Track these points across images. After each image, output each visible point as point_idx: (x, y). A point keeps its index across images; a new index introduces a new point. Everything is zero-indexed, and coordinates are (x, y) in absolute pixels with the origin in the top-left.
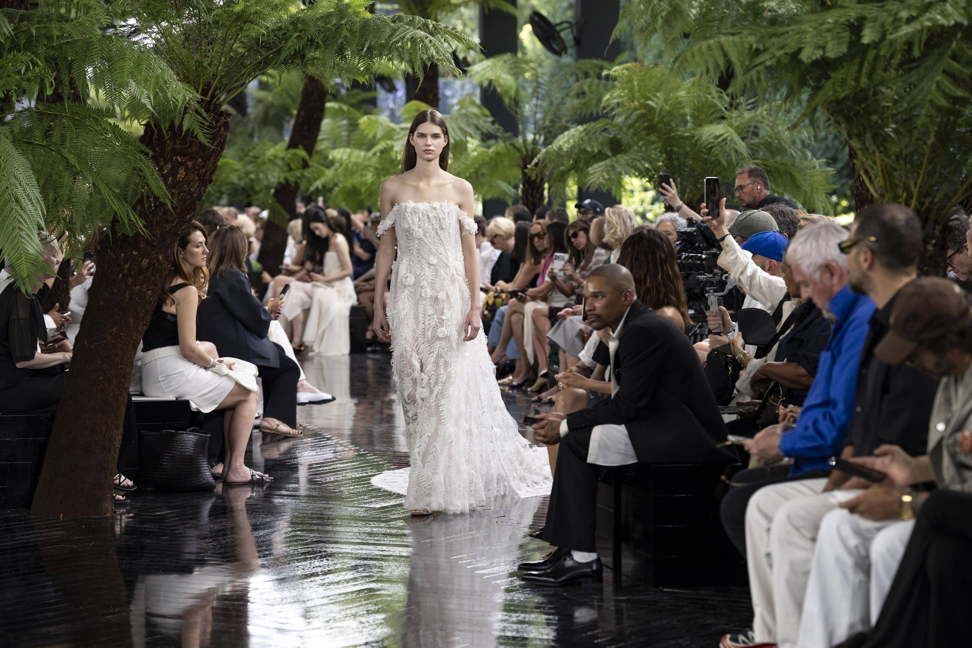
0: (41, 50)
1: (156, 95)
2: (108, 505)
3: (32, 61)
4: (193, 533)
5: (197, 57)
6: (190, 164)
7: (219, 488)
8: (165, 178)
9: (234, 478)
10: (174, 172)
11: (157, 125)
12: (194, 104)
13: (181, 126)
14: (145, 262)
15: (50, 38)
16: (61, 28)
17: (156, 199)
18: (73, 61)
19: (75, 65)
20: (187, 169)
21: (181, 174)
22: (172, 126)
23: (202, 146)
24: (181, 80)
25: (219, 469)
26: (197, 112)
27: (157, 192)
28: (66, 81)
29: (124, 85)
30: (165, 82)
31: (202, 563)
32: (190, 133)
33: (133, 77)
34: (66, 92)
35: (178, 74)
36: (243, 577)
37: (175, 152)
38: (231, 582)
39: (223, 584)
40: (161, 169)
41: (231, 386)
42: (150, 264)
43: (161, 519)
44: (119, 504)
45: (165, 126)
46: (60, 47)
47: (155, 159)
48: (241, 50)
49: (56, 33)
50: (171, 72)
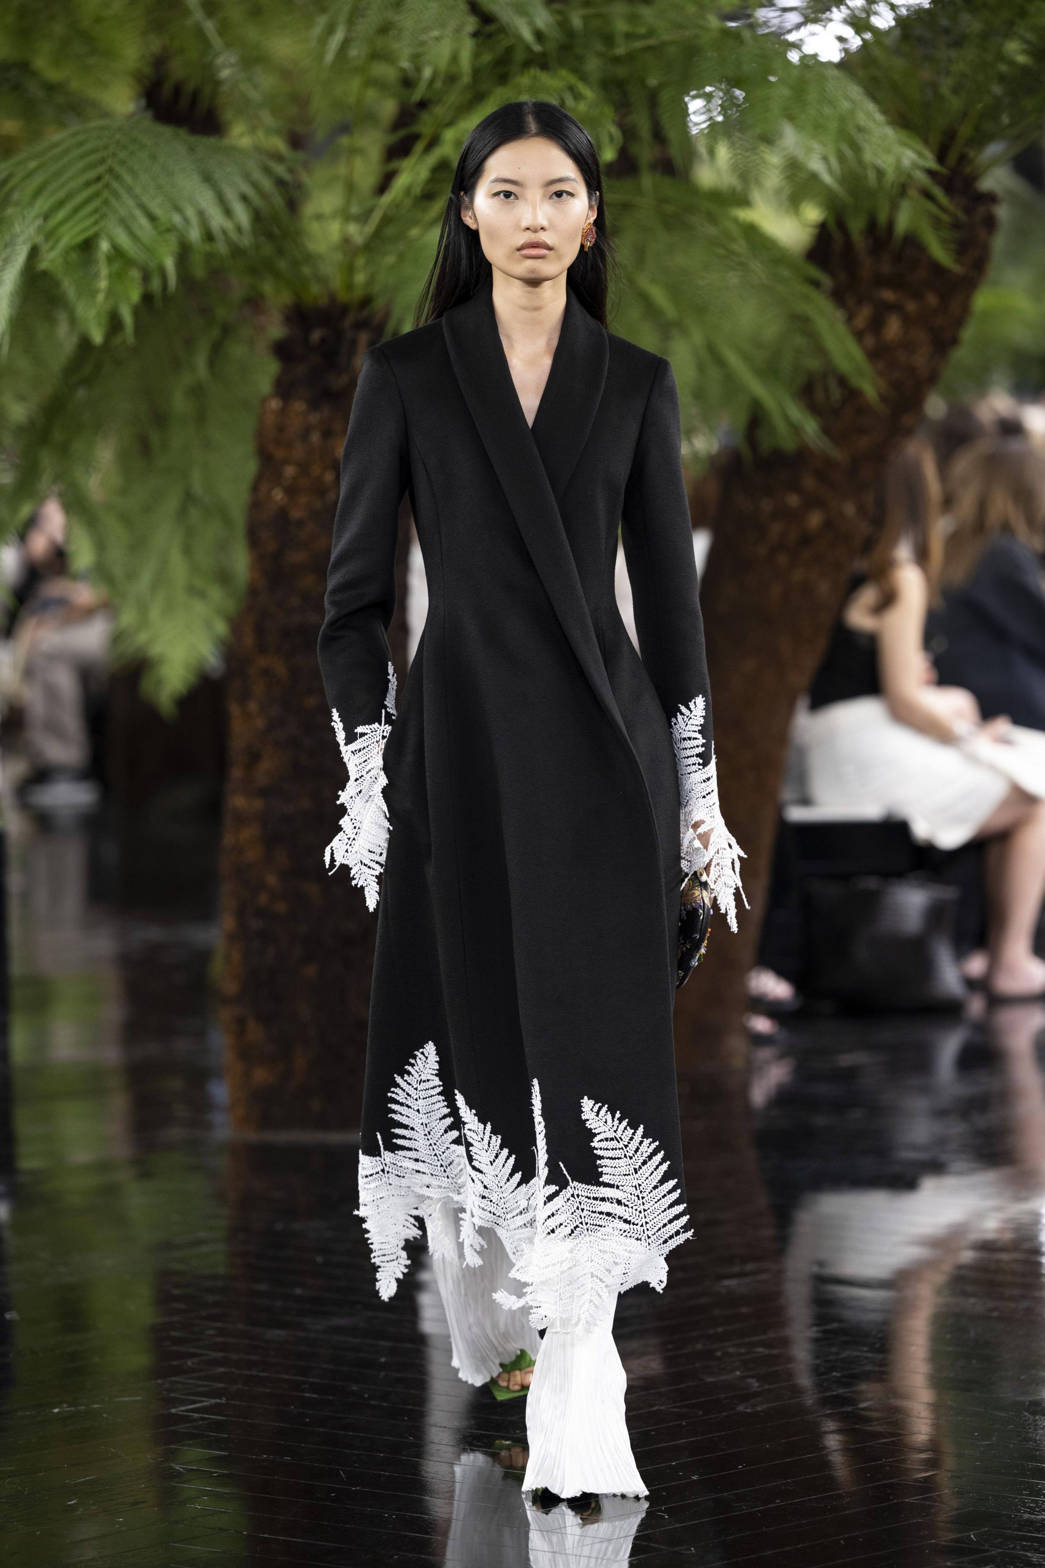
0: (593, 65)
1: (841, 158)
2: (736, 1044)
3: (571, 89)
4: (918, 1104)
5: (926, 74)
6: (911, 306)
7: (976, 1006)
8: (859, 336)
9: (1008, 984)
10: (876, 325)
11: (841, 224)
12: (921, 177)
13: (891, 225)
14: (815, 520)
15: (608, 39)
16: (633, 18)
17: (843, 381)
18: (661, 86)
19: (665, 97)
20: (907, 321)
21: (893, 328)
22: (872, 226)
23: (937, 269)
24: (892, 123)
25: (976, 965)
26: (927, 195)
27: (843, 365)
28: (645, 130)
29: (768, 139)
30: (860, 129)
31: (937, 1168)
32: (912, 241)
33: (791, 118)
34: (645, 153)
35: (884, 112)
36: (1026, 1199)
37: (880, 281)
38: (999, 1209)
39: (981, 1215)
40: (850, 319)
41: (996, 791)
42: (828, 524)
43: (850, 1074)
44: (759, 1040)
45: (856, 226)
46: (631, 57)
47: (838, 297)
48: (1022, 59)
49: (621, 26)
50: (871, 106)
